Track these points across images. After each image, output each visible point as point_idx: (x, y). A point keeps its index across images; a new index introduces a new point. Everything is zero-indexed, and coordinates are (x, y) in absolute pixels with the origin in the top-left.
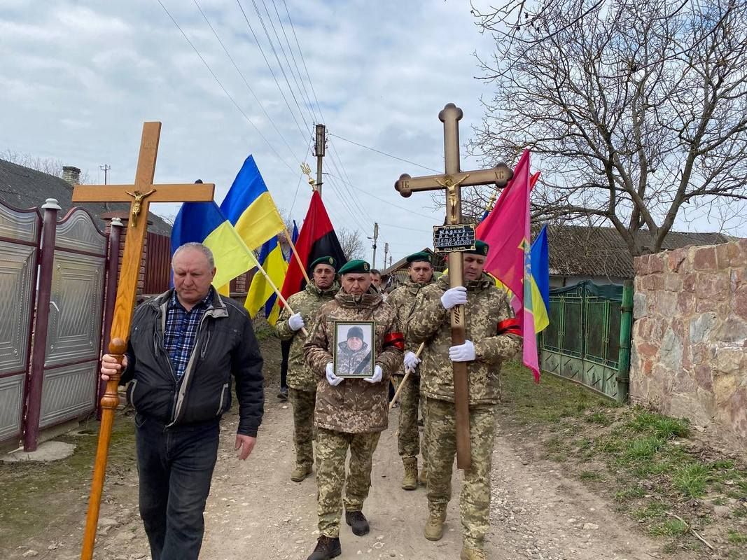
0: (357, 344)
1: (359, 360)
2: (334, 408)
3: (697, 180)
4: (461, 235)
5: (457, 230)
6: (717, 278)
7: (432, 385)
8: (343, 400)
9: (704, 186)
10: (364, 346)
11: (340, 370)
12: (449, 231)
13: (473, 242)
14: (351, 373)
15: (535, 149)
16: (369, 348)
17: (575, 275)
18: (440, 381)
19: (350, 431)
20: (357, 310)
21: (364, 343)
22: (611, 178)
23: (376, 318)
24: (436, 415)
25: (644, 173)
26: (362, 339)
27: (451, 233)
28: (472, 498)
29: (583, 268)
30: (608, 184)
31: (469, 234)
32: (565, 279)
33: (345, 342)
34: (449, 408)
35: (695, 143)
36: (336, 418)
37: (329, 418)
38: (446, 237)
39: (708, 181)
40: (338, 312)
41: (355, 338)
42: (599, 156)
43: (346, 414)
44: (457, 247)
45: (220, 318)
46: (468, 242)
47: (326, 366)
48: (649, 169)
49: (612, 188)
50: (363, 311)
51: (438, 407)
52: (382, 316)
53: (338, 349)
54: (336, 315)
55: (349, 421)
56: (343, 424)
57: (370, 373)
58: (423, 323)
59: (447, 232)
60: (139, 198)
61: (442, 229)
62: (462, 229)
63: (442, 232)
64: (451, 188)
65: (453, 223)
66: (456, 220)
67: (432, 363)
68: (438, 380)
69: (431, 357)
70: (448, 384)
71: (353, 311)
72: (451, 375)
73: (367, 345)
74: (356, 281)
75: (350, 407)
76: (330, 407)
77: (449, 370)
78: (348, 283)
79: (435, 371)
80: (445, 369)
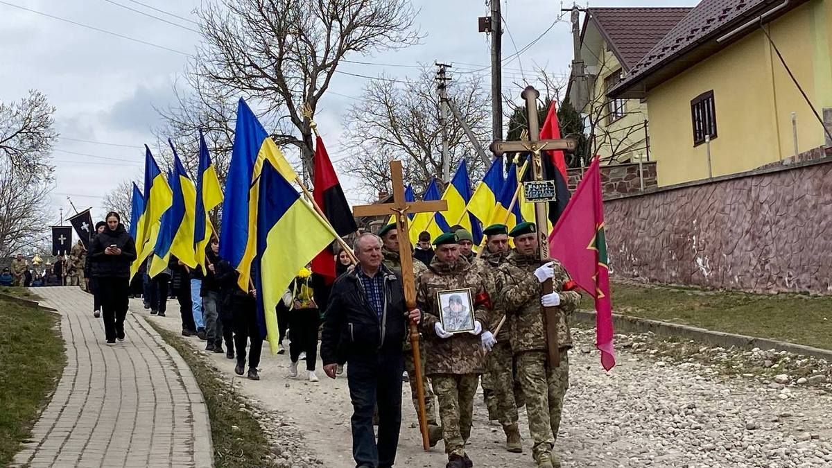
0: (458, 308)
1: (461, 319)
2: (444, 357)
4: (545, 188)
5: (542, 185)
7: (527, 340)
8: (451, 349)
10: (464, 308)
11: (447, 328)
12: (536, 185)
13: (553, 194)
14: (457, 329)
18: (532, 336)
20: (452, 276)
21: (463, 306)
23: (468, 282)
26: (461, 304)
27: (537, 188)
31: (551, 188)
33: (447, 307)
36: (447, 364)
38: (534, 190)
40: (436, 279)
41: (455, 303)
43: (454, 359)
44: (542, 198)
45: (393, 280)
46: (550, 195)
47: (435, 326)
50: (457, 276)
52: (472, 280)
53: (444, 312)
55: (456, 365)
56: (453, 368)
57: (471, 328)
58: (523, 295)
59: (534, 186)
60: (402, 212)
61: (530, 184)
62: (545, 185)
63: (530, 186)
64: (537, 152)
65: (539, 180)
66: (541, 177)
67: (523, 324)
68: (531, 335)
69: (522, 319)
70: (540, 336)
71: (448, 277)
72: (541, 328)
73: (466, 308)
74: (450, 251)
75: (456, 354)
76: (439, 356)
77: (539, 324)
78: (442, 253)
79: (527, 329)
80: (536, 324)
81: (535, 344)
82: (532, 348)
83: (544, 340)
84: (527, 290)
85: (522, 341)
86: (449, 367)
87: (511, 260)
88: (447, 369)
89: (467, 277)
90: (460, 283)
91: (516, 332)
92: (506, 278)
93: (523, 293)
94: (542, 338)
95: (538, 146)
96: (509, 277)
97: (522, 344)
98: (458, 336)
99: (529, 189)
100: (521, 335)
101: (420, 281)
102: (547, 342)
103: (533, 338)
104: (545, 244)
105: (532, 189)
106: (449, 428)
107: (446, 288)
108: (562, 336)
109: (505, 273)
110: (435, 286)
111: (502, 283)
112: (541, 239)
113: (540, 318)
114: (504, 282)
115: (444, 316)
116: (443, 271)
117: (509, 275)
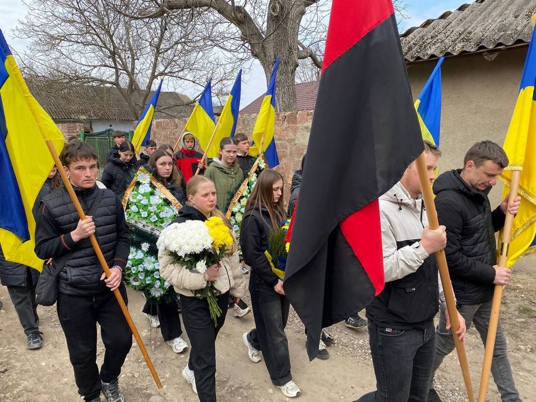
3: (161, 68)
6: (163, 133)
9: (164, 71)
15: (65, 39)
17: (97, 119)
22: (115, 61)
25: (133, 60)
29: (102, 114)
30: (114, 66)
32: (91, 122)
35: (158, 47)
39: (166, 68)
42: (106, 47)
48: (135, 57)
49: (116, 68)
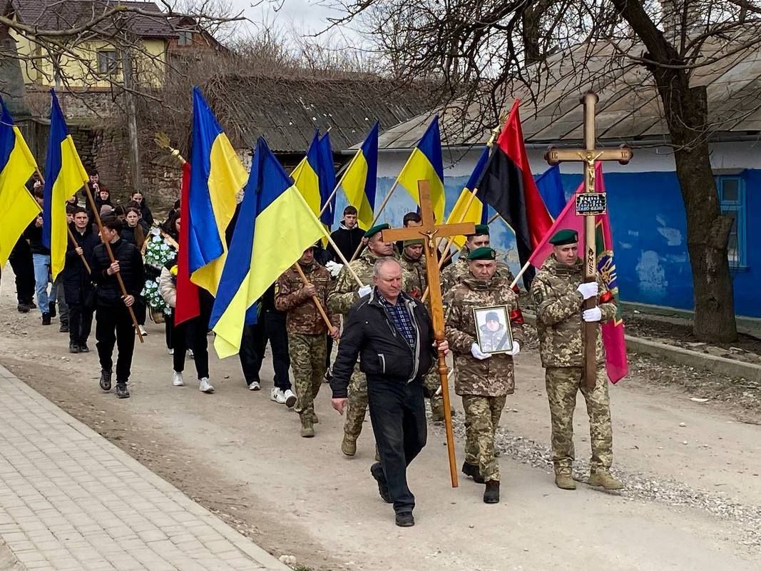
0: (495, 326)
1: (498, 338)
2: (479, 377)
4: (596, 201)
5: (593, 197)
7: (563, 356)
8: (488, 370)
10: (501, 326)
11: (485, 349)
12: (587, 197)
13: (604, 208)
14: (494, 350)
16: (505, 328)
18: (571, 352)
19: (494, 395)
20: (488, 292)
21: (500, 324)
24: (561, 379)
26: (498, 321)
27: (589, 200)
28: (602, 436)
31: (602, 201)
33: (484, 326)
34: (571, 371)
36: (482, 385)
37: (475, 386)
38: (585, 202)
40: (471, 295)
41: (492, 321)
43: (490, 381)
44: (593, 211)
46: (601, 208)
47: (471, 347)
50: (493, 293)
51: (563, 373)
53: (481, 332)
54: (470, 298)
56: (489, 390)
57: (509, 348)
58: (566, 311)
59: (586, 199)
60: (431, 236)
61: (582, 196)
62: (596, 197)
63: (582, 198)
64: (591, 162)
65: (591, 192)
66: (593, 189)
67: (560, 338)
68: (568, 351)
69: (559, 333)
70: (577, 353)
71: (484, 294)
72: (580, 345)
73: (503, 326)
74: (485, 267)
75: (493, 375)
76: (475, 377)
77: (578, 341)
78: (477, 268)
79: (565, 344)
80: (574, 341)
81: (572, 360)
82: (568, 364)
83: (581, 356)
84: (571, 307)
85: (557, 355)
86: (485, 389)
87: (551, 269)
88: (483, 391)
89: (502, 293)
90: (496, 298)
91: (552, 345)
92: (546, 289)
93: (567, 310)
94: (580, 354)
95: (593, 155)
96: (549, 289)
97: (557, 359)
98: (495, 356)
99: (581, 201)
100: (557, 350)
101: (453, 297)
102: (585, 359)
103: (570, 355)
104: (592, 260)
105: (583, 201)
106: (486, 452)
107: (483, 306)
108: (598, 352)
109: (545, 283)
110: (471, 304)
111: (542, 294)
112: (588, 254)
113: (580, 335)
114: (545, 294)
115: (481, 335)
116: (478, 287)
117: (550, 286)
